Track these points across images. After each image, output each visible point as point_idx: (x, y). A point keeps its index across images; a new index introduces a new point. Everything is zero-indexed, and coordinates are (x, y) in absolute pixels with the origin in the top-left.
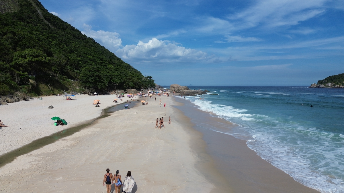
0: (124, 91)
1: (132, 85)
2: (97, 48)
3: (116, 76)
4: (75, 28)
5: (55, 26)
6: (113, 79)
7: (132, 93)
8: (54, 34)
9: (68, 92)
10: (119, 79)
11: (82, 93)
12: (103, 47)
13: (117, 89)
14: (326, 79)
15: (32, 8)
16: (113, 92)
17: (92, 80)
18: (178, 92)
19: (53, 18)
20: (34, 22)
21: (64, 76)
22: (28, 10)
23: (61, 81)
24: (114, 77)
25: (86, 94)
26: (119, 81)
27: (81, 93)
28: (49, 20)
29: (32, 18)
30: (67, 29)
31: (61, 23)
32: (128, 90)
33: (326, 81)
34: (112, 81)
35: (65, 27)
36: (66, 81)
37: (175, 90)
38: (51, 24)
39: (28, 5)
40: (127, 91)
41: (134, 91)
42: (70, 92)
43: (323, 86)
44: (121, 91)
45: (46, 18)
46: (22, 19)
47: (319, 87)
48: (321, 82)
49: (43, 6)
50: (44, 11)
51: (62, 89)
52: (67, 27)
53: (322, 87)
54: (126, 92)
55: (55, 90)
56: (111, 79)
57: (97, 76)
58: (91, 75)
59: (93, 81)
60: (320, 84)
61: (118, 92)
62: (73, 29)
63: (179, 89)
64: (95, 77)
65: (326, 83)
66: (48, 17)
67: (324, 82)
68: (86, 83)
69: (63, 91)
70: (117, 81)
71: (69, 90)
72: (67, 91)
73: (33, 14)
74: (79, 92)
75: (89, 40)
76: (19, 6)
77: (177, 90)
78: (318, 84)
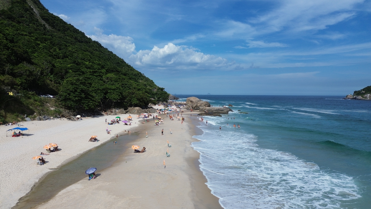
0: (123, 110)
1: (135, 101)
2: (103, 53)
3: (113, 90)
4: (80, 31)
5: (54, 27)
6: (108, 94)
7: (135, 112)
8: (49, 35)
9: (33, 116)
10: (117, 94)
11: (58, 116)
12: (111, 52)
13: (114, 108)
14: (364, 90)
15: (25, 6)
16: (109, 112)
17: (75, 97)
18: (196, 108)
19: (52, 18)
20: (26, 22)
21: (30, 93)
22: (20, 8)
23: (23, 100)
24: (109, 91)
25: (64, 118)
26: (117, 97)
27: (56, 117)
28: (46, 20)
29: (23, 17)
30: (69, 31)
31: (62, 24)
32: (130, 108)
33: (364, 92)
34: (107, 97)
35: (66, 29)
36: (32, 100)
37: (193, 107)
38: (50, 25)
39: (21, 2)
40: (128, 110)
41: (138, 111)
42: (36, 117)
43: (360, 97)
44: (119, 110)
45: (44, 17)
46: (10, 18)
47: (355, 98)
48: (357, 93)
49: (43, 5)
50: (42, 10)
51: (23, 113)
52: (68, 29)
53: (360, 99)
54: (126, 111)
55: (8, 115)
56: (106, 93)
57: (82, 91)
58: (74, 90)
59: (77, 98)
60: (357, 95)
61: (115, 112)
62: (76, 31)
63: (198, 105)
64: (79, 92)
65: (364, 94)
66: (46, 16)
67: (362, 93)
68: (66, 102)
69: (24, 115)
70: (114, 96)
71: (35, 114)
72: (30, 116)
73: (26, 12)
74: (52, 115)
75: (93, 44)
76: (10, 4)
77: (195, 106)
78: (354, 95)
